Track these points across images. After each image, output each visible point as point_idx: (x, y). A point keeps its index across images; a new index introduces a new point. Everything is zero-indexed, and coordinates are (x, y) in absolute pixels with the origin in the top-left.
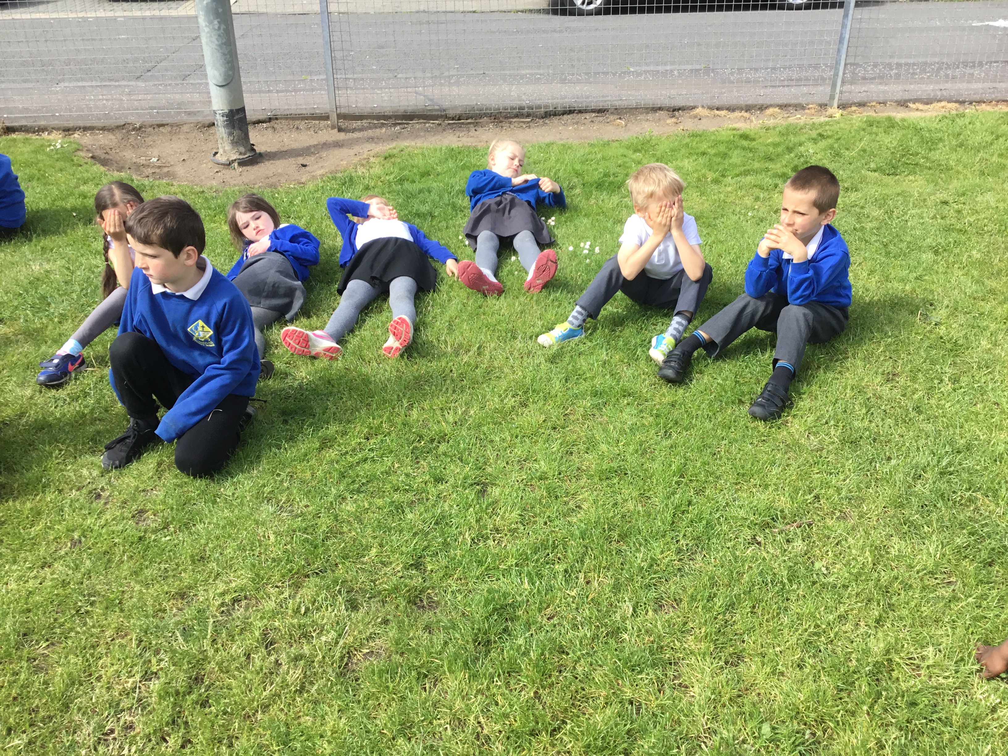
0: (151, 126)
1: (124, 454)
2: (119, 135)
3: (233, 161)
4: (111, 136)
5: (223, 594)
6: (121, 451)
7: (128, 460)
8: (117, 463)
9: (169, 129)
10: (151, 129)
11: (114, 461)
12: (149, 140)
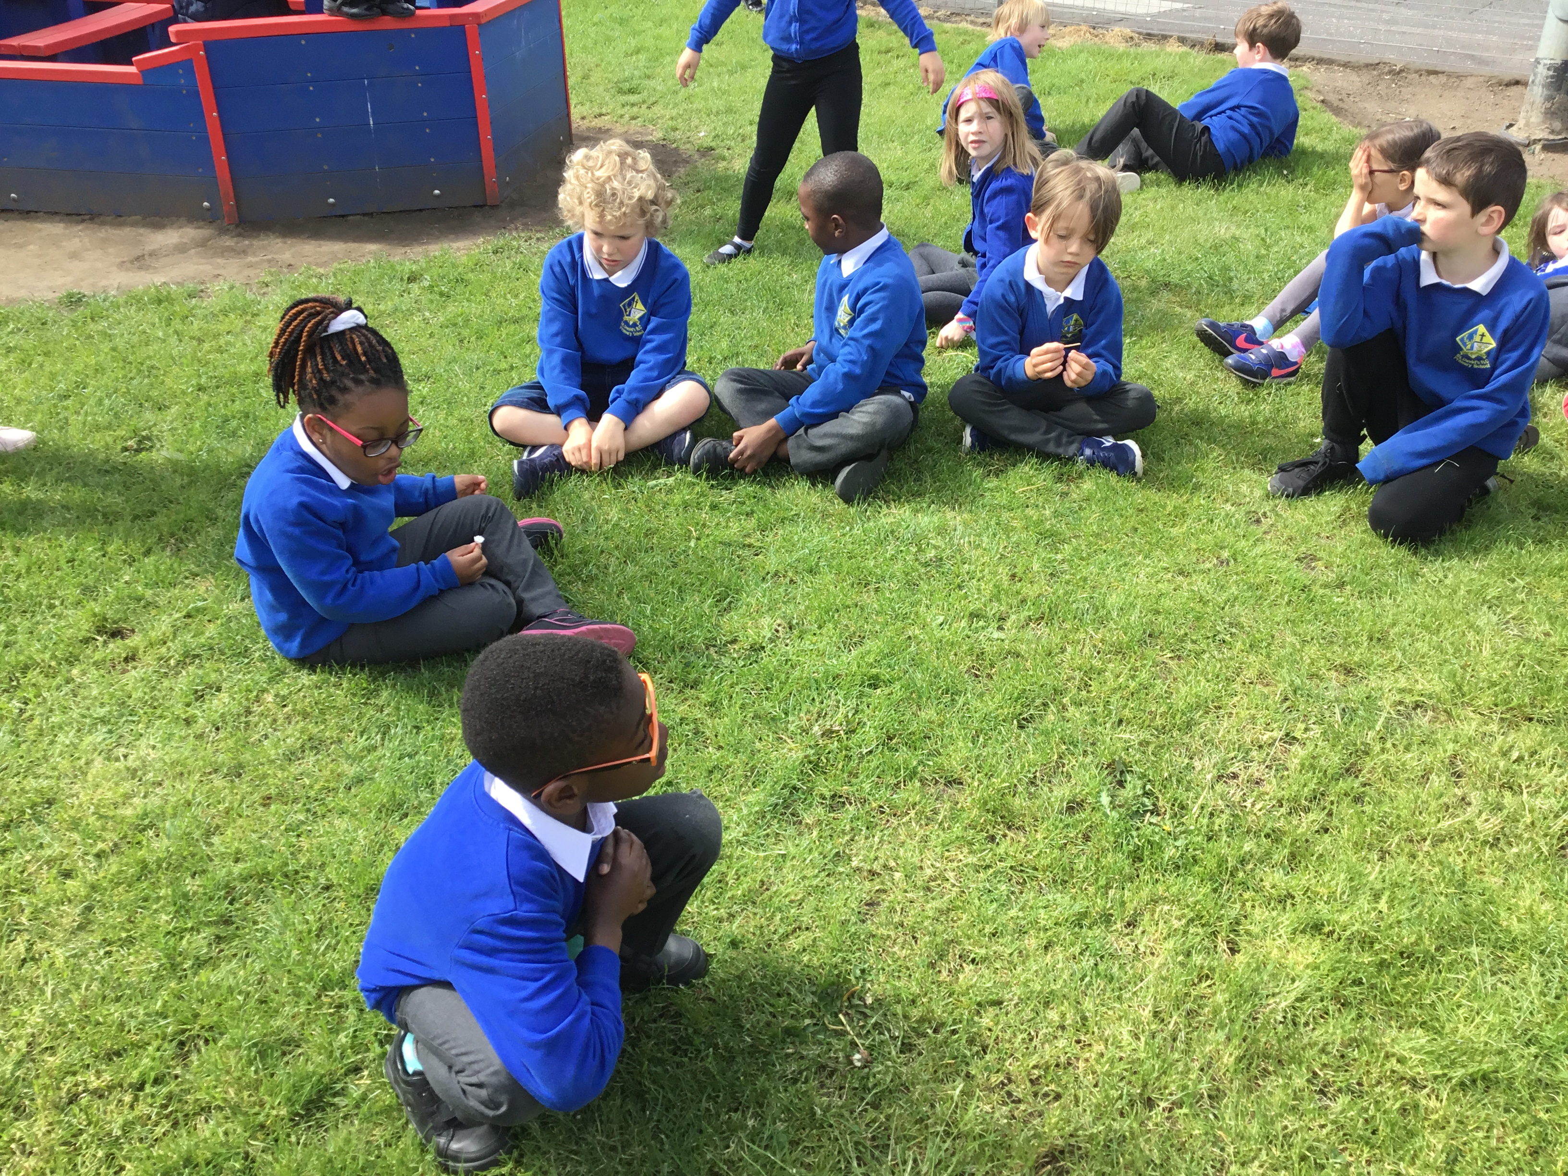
0: (1416, 72)
1: (1301, 483)
2: (1366, 77)
3: (1535, 142)
4: (1353, 77)
5: (1402, 691)
6: (1299, 478)
7: (1305, 492)
8: (1291, 490)
9: (1443, 79)
10: (1416, 76)
11: (1287, 487)
12: (1406, 92)
